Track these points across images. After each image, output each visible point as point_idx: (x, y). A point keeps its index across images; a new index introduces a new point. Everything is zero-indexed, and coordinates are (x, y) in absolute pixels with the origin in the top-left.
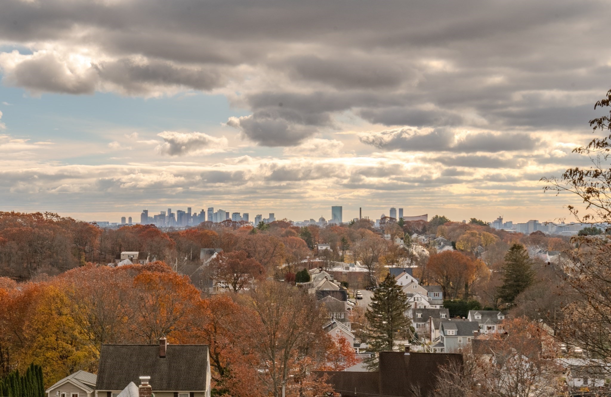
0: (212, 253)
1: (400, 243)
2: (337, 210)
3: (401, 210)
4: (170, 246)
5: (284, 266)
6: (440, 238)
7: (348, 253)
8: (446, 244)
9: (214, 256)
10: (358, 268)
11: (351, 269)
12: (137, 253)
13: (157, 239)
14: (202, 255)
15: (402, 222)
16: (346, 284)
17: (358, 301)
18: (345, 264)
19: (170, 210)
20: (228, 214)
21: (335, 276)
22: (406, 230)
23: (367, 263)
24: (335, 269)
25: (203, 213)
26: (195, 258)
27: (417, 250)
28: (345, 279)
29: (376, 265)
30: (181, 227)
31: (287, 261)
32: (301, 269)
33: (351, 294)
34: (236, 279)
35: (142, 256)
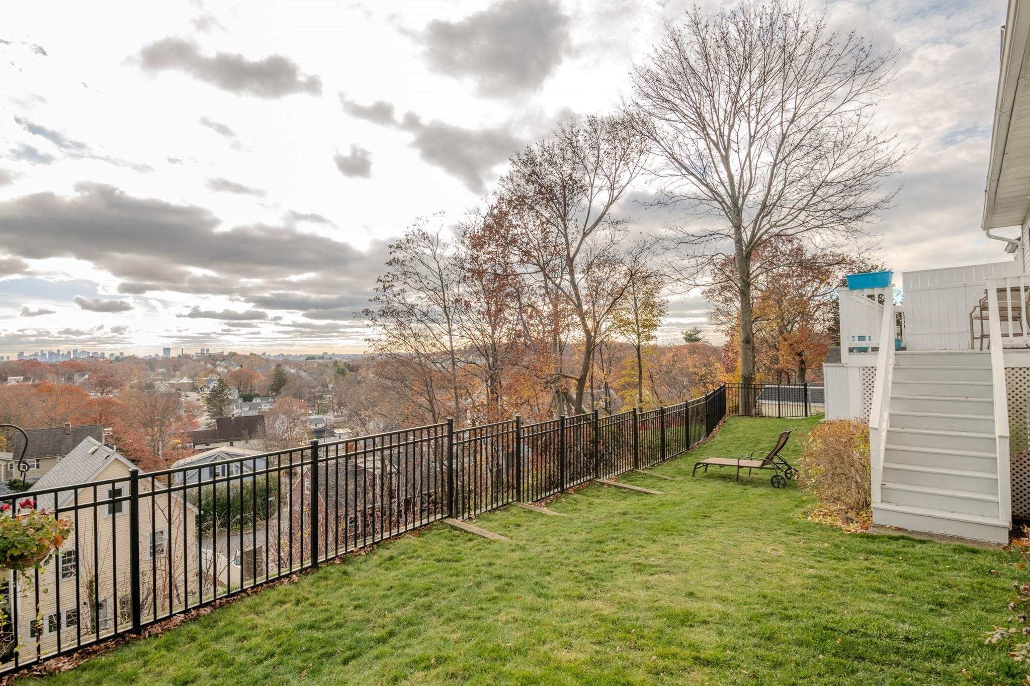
0: (84, 375)
1: (209, 366)
2: (166, 350)
3: (208, 350)
4: (50, 372)
5: (136, 381)
6: (233, 363)
7: (177, 373)
8: (237, 366)
9: (87, 376)
10: (185, 380)
11: (180, 381)
12: (22, 377)
13: (39, 368)
14: (76, 377)
15: (210, 356)
16: (179, 390)
17: (188, 398)
18: (177, 379)
19: (42, 351)
20: (89, 353)
21: (172, 385)
22: (213, 360)
23: (192, 377)
24: (171, 382)
25: (69, 353)
26: (70, 378)
27: (220, 369)
28: (178, 387)
29: (197, 378)
30: (54, 360)
31: (139, 378)
32: (148, 382)
33: (182, 394)
34: (103, 390)
35: (26, 379)
